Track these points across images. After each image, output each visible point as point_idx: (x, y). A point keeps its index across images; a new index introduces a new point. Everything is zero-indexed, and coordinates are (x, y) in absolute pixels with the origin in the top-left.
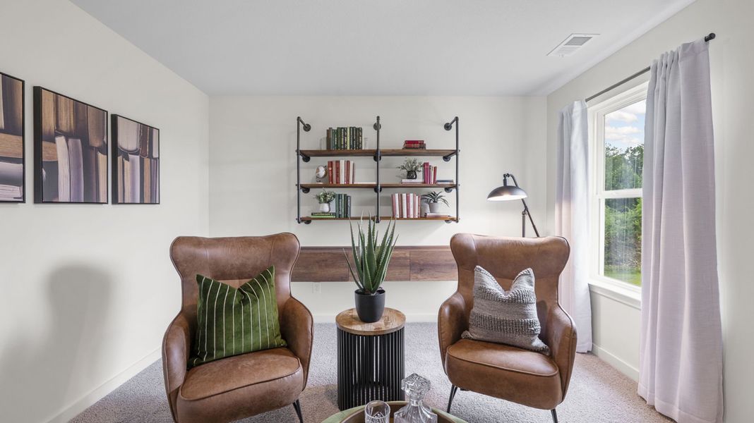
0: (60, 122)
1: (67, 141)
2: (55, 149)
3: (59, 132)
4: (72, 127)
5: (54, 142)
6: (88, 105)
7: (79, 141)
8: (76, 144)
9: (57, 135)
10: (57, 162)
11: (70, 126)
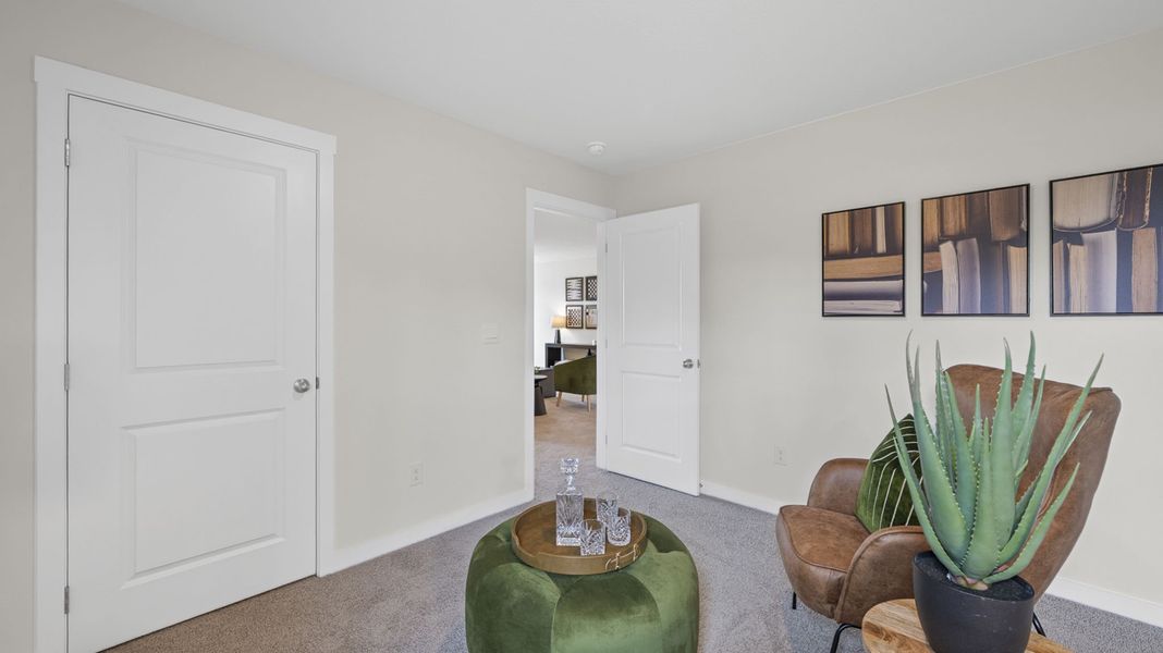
0: (945, 227)
1: (955, 245)
2: (940, 258)
3: (943, 238)
4: (964, 226)
5: (938, 250)
6: (988, 191)
7: (975, 240)
8: (970, 246)
9: (941, 241)
10: (940, 272)
11: (961, 226)
